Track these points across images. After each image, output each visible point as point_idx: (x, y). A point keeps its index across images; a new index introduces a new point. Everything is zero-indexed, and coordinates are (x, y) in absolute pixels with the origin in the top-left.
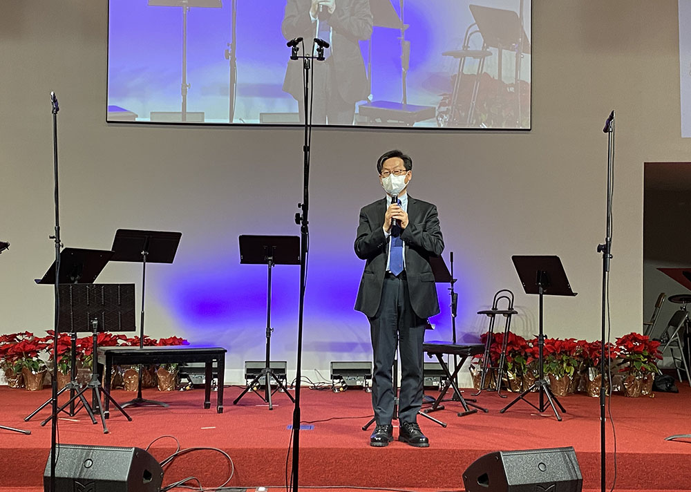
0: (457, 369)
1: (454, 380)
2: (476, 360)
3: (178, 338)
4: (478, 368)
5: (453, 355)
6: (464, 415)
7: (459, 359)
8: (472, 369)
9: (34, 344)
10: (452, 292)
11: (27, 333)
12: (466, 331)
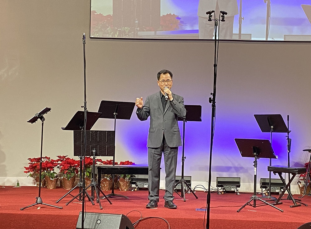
0: (290, 181)
1: (288, 187)
2: (302, 178)
3: (130, 161)
4: (303, 183)
5: (288, 173)
6: (293, 207)
7: (291, 176)
8: (299, 183)
9: (51, 163)
10: (288, 138)
11: (46, 157)
12: (296, 161)
